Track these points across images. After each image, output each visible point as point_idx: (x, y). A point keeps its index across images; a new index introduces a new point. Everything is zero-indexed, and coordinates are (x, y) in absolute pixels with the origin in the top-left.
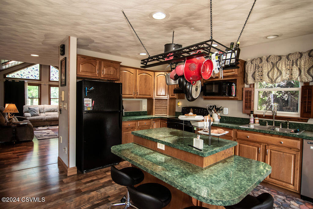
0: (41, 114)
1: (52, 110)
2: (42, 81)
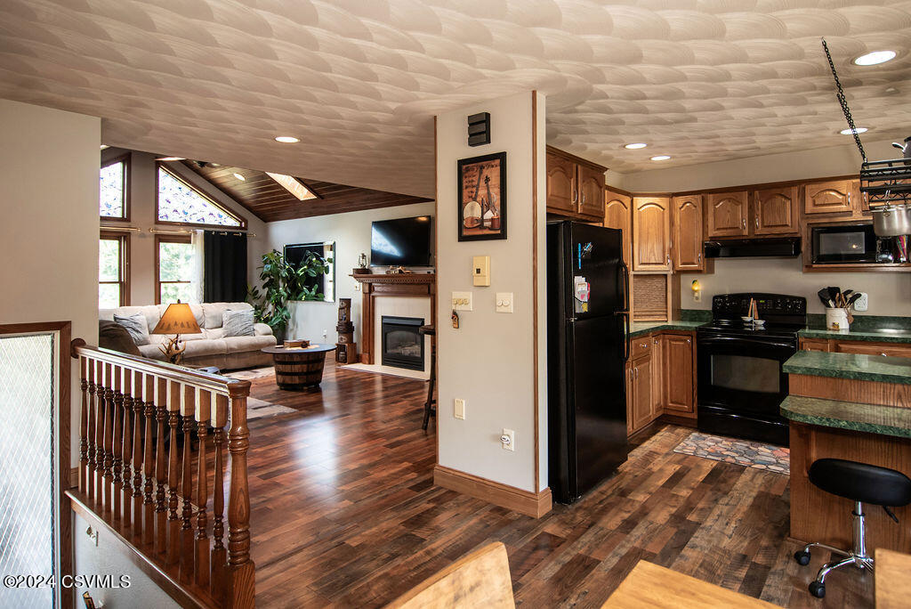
2: (131, 224)
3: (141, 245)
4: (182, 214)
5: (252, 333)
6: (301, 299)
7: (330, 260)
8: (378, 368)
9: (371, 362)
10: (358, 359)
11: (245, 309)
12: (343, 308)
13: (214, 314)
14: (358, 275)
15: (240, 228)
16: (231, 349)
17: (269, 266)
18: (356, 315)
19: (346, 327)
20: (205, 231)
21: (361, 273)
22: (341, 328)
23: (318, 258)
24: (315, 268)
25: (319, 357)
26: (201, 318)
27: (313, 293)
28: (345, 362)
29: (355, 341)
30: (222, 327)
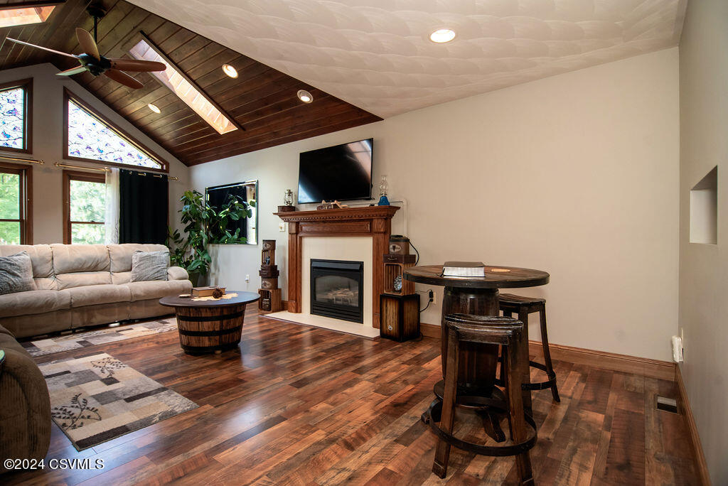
0: (43, 281)
1: (86, 266)
2: (34, 156)
3: (46, 181)
4: (96, 152)
5: (165, 277)
6: (223, 243)
7: (252, 204)
8: (306, 318)
9: (298, 310)
10: (283, 307)
11: (159, 251)
12: (267, 250)
13: (122, 256)
14: (284, 213)
15: (162, 170)
16: (137, 296)
17: (188, 206)
18: (281, 258)
19: (270, 272)
20: (121, 170)
21: (287, 211)
22: (265, 273)
23: (240, 202)
24: (237, 212)
25: (236, 311)
26: (105, 260)
27: (236, 236)
28: (269, 309)
29: (279, 287)
30: (131, 270)
